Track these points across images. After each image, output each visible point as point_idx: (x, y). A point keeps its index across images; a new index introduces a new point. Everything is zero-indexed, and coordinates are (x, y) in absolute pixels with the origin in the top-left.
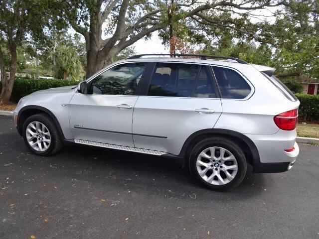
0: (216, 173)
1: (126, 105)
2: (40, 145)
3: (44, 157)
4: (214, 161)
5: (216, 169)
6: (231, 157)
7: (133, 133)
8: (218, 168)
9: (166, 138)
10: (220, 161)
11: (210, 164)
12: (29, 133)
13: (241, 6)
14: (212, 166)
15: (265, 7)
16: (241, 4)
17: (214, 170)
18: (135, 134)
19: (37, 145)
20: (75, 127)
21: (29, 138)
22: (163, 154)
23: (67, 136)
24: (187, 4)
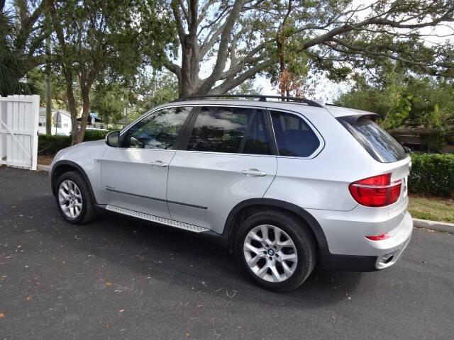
0: (270, 264)
1: (160, 162)
2: (72, 210)
4: (267, 245)
5: (271, 259)
6: (289, 243)
7: (168, 200)
8: (273, 257)
9: (206, 208)
10: (275, 247)
11: (263, 250)
12: (62, 195)
13: (401, 24)
14: (265, 252)
15: (442, 22)
16: (402, 21)
17: (267, 258)
18: (170, 202)
21: (61, 200)
22: (203, 230)
24: (321, 26)
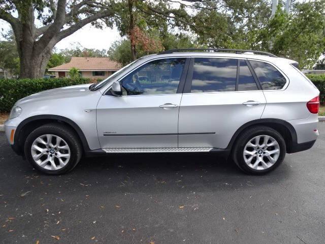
3: (60, 176)
19: (49, 163)
20: (104, 135)
23: (93, 146)
